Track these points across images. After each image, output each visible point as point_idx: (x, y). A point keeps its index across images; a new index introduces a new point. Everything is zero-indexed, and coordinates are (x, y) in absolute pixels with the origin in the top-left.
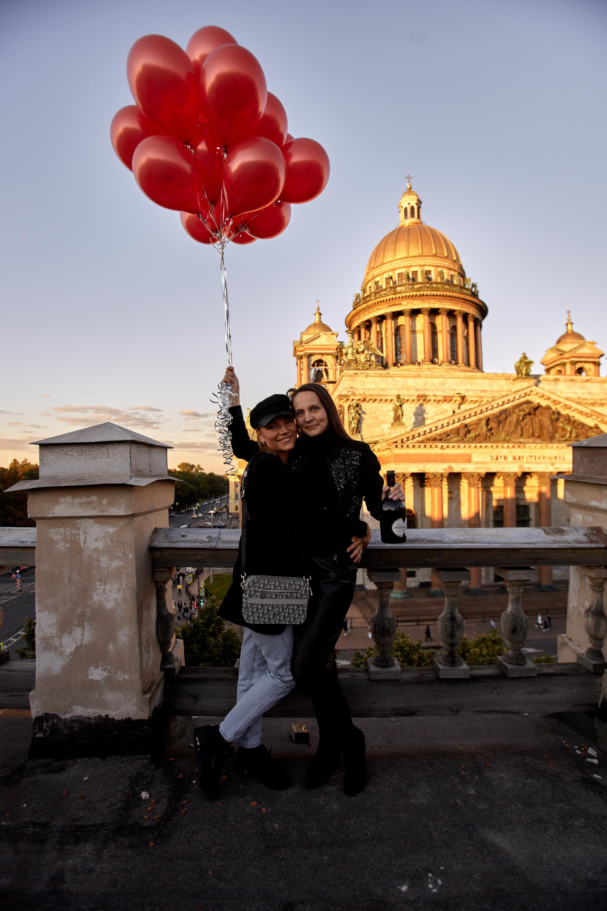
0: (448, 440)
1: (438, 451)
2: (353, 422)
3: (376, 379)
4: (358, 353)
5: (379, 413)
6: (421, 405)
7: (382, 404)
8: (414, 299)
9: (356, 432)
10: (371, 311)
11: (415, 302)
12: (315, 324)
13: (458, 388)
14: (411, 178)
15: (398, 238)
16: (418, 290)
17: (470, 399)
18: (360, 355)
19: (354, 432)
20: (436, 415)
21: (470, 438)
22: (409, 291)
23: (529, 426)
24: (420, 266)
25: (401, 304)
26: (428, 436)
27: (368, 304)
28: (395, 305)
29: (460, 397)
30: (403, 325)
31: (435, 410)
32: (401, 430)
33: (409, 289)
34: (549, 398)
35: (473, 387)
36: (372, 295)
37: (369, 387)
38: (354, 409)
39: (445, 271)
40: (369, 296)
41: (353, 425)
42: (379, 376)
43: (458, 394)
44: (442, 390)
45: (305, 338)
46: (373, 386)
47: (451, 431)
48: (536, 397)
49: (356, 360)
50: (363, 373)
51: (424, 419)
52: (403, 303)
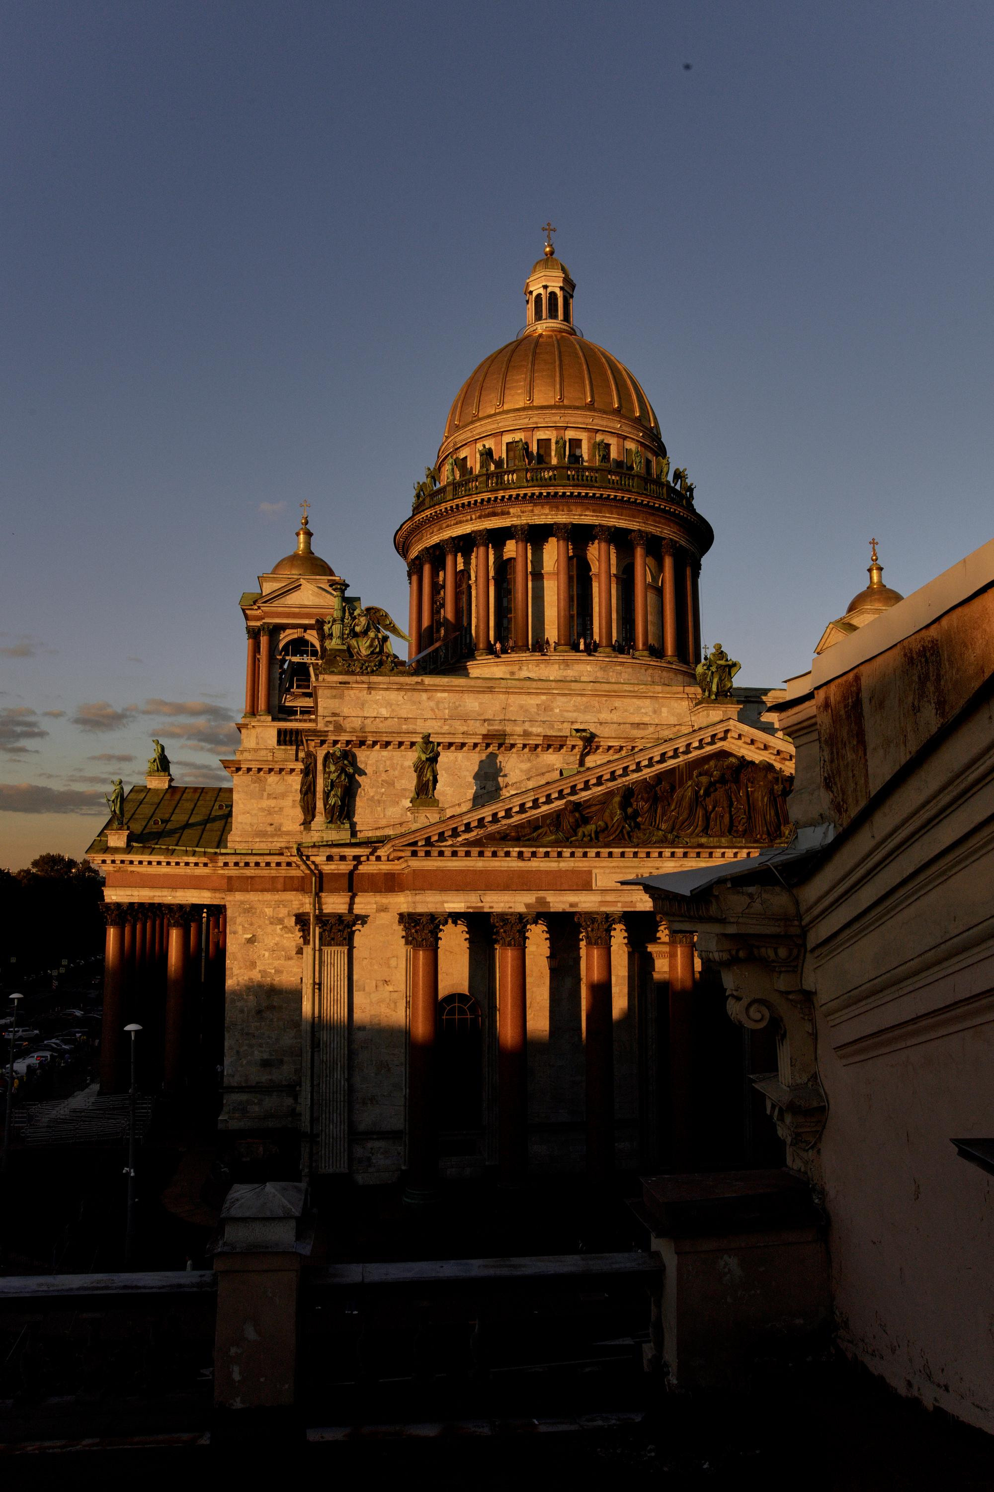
0: (533, 839)
1: (513, 864)
2: (333, 793)
3: (393, 696)
4: (355, 635)
5: (396, 773)
6: (493, 757)
7: (403, 753)
8: (535, 505)
9: (340, 816)
10: (444, 526)
11: (537, 510)
12: (293, 559)
13: (581, 717)
14: (554, 230)
15: (512, 364)
16: (545, 484)
17: (604, 744)
18: (360, 639)
19: (335, 817)
20: (528, 779)
21: (584, 836)
22: (526, 484)
23: (723, 807)
24: (556, 428)
25: (508, 513)
26: (492, 828)
27: (438, 508)
28: (494, 514)
29: (581, 738)
30: (514, 559)
31: (525, 766)
32: (427, 815)
33: (527, 481)
34: (766, 748)
35: (615, 717)
36: (448, 489)
37: (375, 715)
38: (335, 764)
39: (613, 441)
40: (443, 490)
41: (332, 801)
42: (398, 689)
43: (577, 731)
44: (544, 722)
45: (269, 588)
46: (384, 712)
47: (545, 817)
48: (740, 743)
49: (349, 647)
50: (363, 682)
51: (499, 789)
52: (511, 510)
